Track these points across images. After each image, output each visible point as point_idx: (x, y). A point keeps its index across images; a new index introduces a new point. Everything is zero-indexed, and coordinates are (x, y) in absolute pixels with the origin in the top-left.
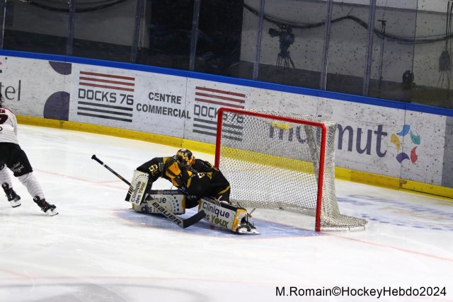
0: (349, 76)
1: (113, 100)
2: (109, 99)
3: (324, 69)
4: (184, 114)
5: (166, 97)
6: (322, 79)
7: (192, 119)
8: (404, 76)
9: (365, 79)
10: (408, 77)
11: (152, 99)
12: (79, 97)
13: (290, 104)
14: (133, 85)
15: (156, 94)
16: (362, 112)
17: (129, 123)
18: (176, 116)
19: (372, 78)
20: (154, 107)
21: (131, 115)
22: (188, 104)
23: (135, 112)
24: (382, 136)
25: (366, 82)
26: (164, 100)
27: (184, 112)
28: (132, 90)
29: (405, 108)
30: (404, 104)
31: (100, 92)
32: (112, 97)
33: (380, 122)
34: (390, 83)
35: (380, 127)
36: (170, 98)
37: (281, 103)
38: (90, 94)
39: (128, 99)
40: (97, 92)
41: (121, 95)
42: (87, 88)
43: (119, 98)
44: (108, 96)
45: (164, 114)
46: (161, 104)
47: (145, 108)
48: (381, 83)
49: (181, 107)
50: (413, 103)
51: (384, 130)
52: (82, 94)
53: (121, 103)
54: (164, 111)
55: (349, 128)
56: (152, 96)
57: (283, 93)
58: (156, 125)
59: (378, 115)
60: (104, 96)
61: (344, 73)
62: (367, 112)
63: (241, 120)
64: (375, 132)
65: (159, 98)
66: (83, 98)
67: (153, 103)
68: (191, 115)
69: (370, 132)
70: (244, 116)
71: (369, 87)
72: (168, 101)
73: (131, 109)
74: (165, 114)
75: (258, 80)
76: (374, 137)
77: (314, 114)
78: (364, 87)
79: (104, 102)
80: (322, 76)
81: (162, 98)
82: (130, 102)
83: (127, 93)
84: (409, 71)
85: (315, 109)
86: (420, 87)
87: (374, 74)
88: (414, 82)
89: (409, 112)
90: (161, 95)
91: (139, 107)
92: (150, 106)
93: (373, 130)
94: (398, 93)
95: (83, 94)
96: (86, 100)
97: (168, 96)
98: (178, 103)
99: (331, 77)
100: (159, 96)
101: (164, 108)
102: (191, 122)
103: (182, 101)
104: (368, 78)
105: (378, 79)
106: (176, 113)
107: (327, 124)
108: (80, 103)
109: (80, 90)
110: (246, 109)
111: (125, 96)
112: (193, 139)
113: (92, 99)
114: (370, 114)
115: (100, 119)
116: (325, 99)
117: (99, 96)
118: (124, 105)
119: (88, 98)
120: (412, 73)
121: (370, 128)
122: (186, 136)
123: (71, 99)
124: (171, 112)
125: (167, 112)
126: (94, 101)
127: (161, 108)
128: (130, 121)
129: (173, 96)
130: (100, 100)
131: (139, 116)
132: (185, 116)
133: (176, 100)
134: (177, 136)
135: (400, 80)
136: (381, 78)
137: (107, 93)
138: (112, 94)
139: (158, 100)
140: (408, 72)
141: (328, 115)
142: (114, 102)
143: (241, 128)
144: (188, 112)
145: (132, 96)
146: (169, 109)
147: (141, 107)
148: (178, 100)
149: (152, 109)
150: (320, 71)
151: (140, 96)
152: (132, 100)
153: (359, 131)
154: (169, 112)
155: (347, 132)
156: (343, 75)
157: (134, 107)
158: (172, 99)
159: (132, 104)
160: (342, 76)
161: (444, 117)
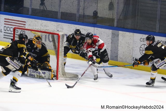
0: (70, 13)
3: (60, 10)
6: (58, 14)
8: (94, 13)
9: (77, 14)
10: (95, 13)
13: (45, 25)
19: (80, 14)
25: (77, 16)
29: (94, 27)
30: (94, 25)
33: (84, 33)
34: (88, 16)
37: (41, 25)
48: (84, 16)
50: (97, 24)
57: (42, 21)
59: (83, 30)
61: (68, 12)
68: (3, 31)
70: (25, 31)
71: (79, 18)
75: (31, 15)
77: (55, 30)
78: (77, 18)
80: (59, 13)
84: (96, 11)
85: (56, 27)
86: (100, 17)
87: (81, 12)
88: (98, 15)
89: (96, 28)
94: (91, 20)
99: (62, 13)
102: (2, 34)
105: (83, 14)
107: (60, 34)
110: (26, 28)
112: (3, 41)
116: (60, 23)
120: (97, 11)
122: (1, 40)
135: (92, 15)
136: (84, 14)
140: (95, 11)
141: (61, 30)
144: (1, 29)
150: (58, 11)
156: (68, 13)
160: (67, 13)
161: (111, 30)
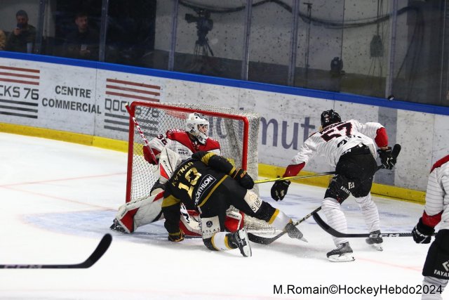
0: (271, 65)
1: (17, 94)
2: (12, 93)
3: (246, 58)
4: (94, 109)
5: (74, 91)
6: (243, 68)
7: (103, 114)
8: (333, 65)
9: (290, 68)
10: (337, 64)
11: (58, 93)
13: (209, 96)
14: (38, 78)
15: (63, 87)
16: (287, 104)
17: (35, 120)
18: (86, 111)
19: (297, 66)
20: (61, 101)
21: (36, 111)
22: (98, 98)
23: (40, 107)
24: (310, 130)
25: (291, 71)
26: (72, 94)
27: (94, 106)
28: (37, 84)
29: (334, 99)
30: (332, 94)
31: (2, 86)
32: (15, 92)
33: (307, 114)
34: (317, 71)
35: (307, 119)
36: (79, 92)
37: (199, 94)
39: (33, 94)
41: (25, 89)
43: (23, 93)
44: (11, 90)
45: (72, 109)
46: (68, 98)
47: (52, 104)
48: (308, 72)
49: (91, 101)
50: (342, 93)
51: (311, 123)
53: (26, 97)
54: (72, 106)
55: (274, 121)
56: (59, 90)
57: (201, 84)
58: (64, 122)
59: (305, 107)
60: (7, 91)
61: (268, 61)
62: (292, 103)
63: (155, 114)
64: (302, 125)
65: (66, 92)
67: (61, 97)
68: (102, 109)
69: (296, 125)
70: (159, 110)
71: (295, 76)
72: (76, 95)
73: (36, 105)
74: (74, 109)
75: (174, 70)
76: (301, 130)
77: (236, 107)
78: (289, 76)
79: (7, 97)
80: (243, 65)
81: (70, 91)
82: (35, 96)
83: (32, 87)
84: (338, 58)
85: (236, 101)
86: (349, 75)
87: (300, 62)
88: (343, 69)
89: (338, 103)
90: (69, 88)
91: (45, 102)
92: (57, 101)
93: (300, 123)
94: (327, 82)
97: (77, 89)
98: (87, 97)
99: (253, 65)
100: (67, 89)
101: (72, 103)
102: (102, 117)
103: (92, 95)
104: (293, 67)
105: (304, 67)
106: (86, 107)
107: (250, 117)
110: (162, 103)
111: (29, 90)
112: (104, 136)
114: (296, 106)
115: (2, 116)
116: (247, 90)
117: (1, 91)
118: (29, 100)
120: (341, 60)
121: (297, 121)
122: (97, 133)
124: (80, 106)
125: (75, 107)
127: (68, 102)
128: (36, 117)
129: (81, 90)
130: (2, 95)
131: (45, 112)
132: (95, 111)
133: (85, 94)
134: (87, 133)
135: (329, 68)
136: (308, 65)
137: (10, 87)
138: (15, 88)
139: (65, 94)
140: (336, 59)
141: (250, 107)
142: (18, 96)
143: (157, 123)
144: (98, 106)
145: (37, 90)
146: (78, 103)
147: (48, 102)
148: (87, 94)
149: (59, 104)
150: (241, 59)
151: (46, 89)
152: (37, 95)
153: (285, 124)
154: (78, 107)
155: (271, 125)
156: (266, 64)
157: (39, 102)
158: (81, 93)
159: (37, 99)
160: (264, 65)
161: (377, 108)
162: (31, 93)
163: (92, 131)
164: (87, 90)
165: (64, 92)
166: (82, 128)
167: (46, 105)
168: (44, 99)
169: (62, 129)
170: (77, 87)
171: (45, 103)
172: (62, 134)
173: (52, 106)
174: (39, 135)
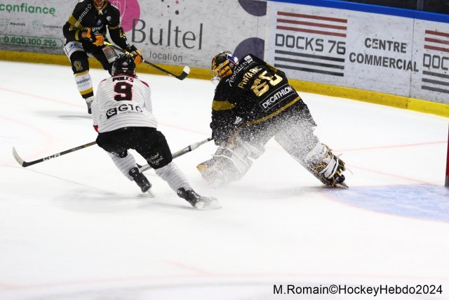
1: (320, 48)
2: (315, 47)
4: (410, 66)
5: (387, 45)
7: (421, 72)
11: (369, 47)
12: (277, 44)
14: (345, 28)
15: (374, 40)
17: (340, 77)
18: (400, 68)
20: (371, 57)
21: (342, 68)
22: (415, 53)
23: (347, 64)
26: (384, 49)
27: (410, 63)
28: (344, 35)
31: (303, 38)
32: (318, 45)
36: (392, 45)
38: (290, 41)
39: (338, 47)
40: (299, 38)
41: (330, 41)
42: (286, 33)
43: (327, 46)
44: (313, 43)
45: (384, 65)
46: (380, 53)
47: (360, 59)
49: (406, 57)
52: (280, 40)
53: (330, 51)
54: (384, 62)
56: (368, 43)
58: (374, 80)
60: (308, 43)
65: (378, 46)
66: (282, 45)
67: (371, 52)
68: (420, 67)
72: (389, 49)
73: (343, 60)
74: (387, 66)
79: (309, 51)
81: (382, 45)
82: (341, 50)
83: (338, 39)
90: (381, 41)
91: (353, 57)
92: (367, 56)
95: (282, 40)
96: (285, 48)
97: (390, 43)
98: (402, 51)
100: (378, 42)
101: (384, 58)
102: (419, 76)
103: (408, 49)
106: (400, 64)
108: (277, 52)
109: (277, 35)
111: (334, 42)
112: (422, 98)
113: (293, 47)
115: (303, 72)
117: (302, 43)
118: (334, 54)
119: (288, 46)
122: (413, 94)
123: (266, 47)
124: (394, 63)
125: (388, 64)
126: (295, 50)
127: (380, 58)
128: (342, 75)
129: (395, 43)
130: (302, 48)
131: (353, 68)
132: (411, 68)
133: (400, 48)
134: (402, 94)
137: (312, 39)
138: (317, 40)
139: (376, 48)
142: (321, 50)
144: (415, 63)
145: (344, 43)
146: (391, 59)
147: (356, 58)
148: (402, 48)
149: (369, 60)
151: (354, 43)
152: (344, 48)
154: (391, 63)
157: (346, 57)
158: (395, 47)
159: (343, 53)
162: (336, 45)
163: (407, 92)
164: (402, 44)
165: (374, 45)
166: (395, 88)
167: (354, 61)
168: (351, 54)
169: (372, 89)
170: (391, 40)
171: (353, 59)
172: (372, 95)
173: (361, 62)
174: (345, 96)
